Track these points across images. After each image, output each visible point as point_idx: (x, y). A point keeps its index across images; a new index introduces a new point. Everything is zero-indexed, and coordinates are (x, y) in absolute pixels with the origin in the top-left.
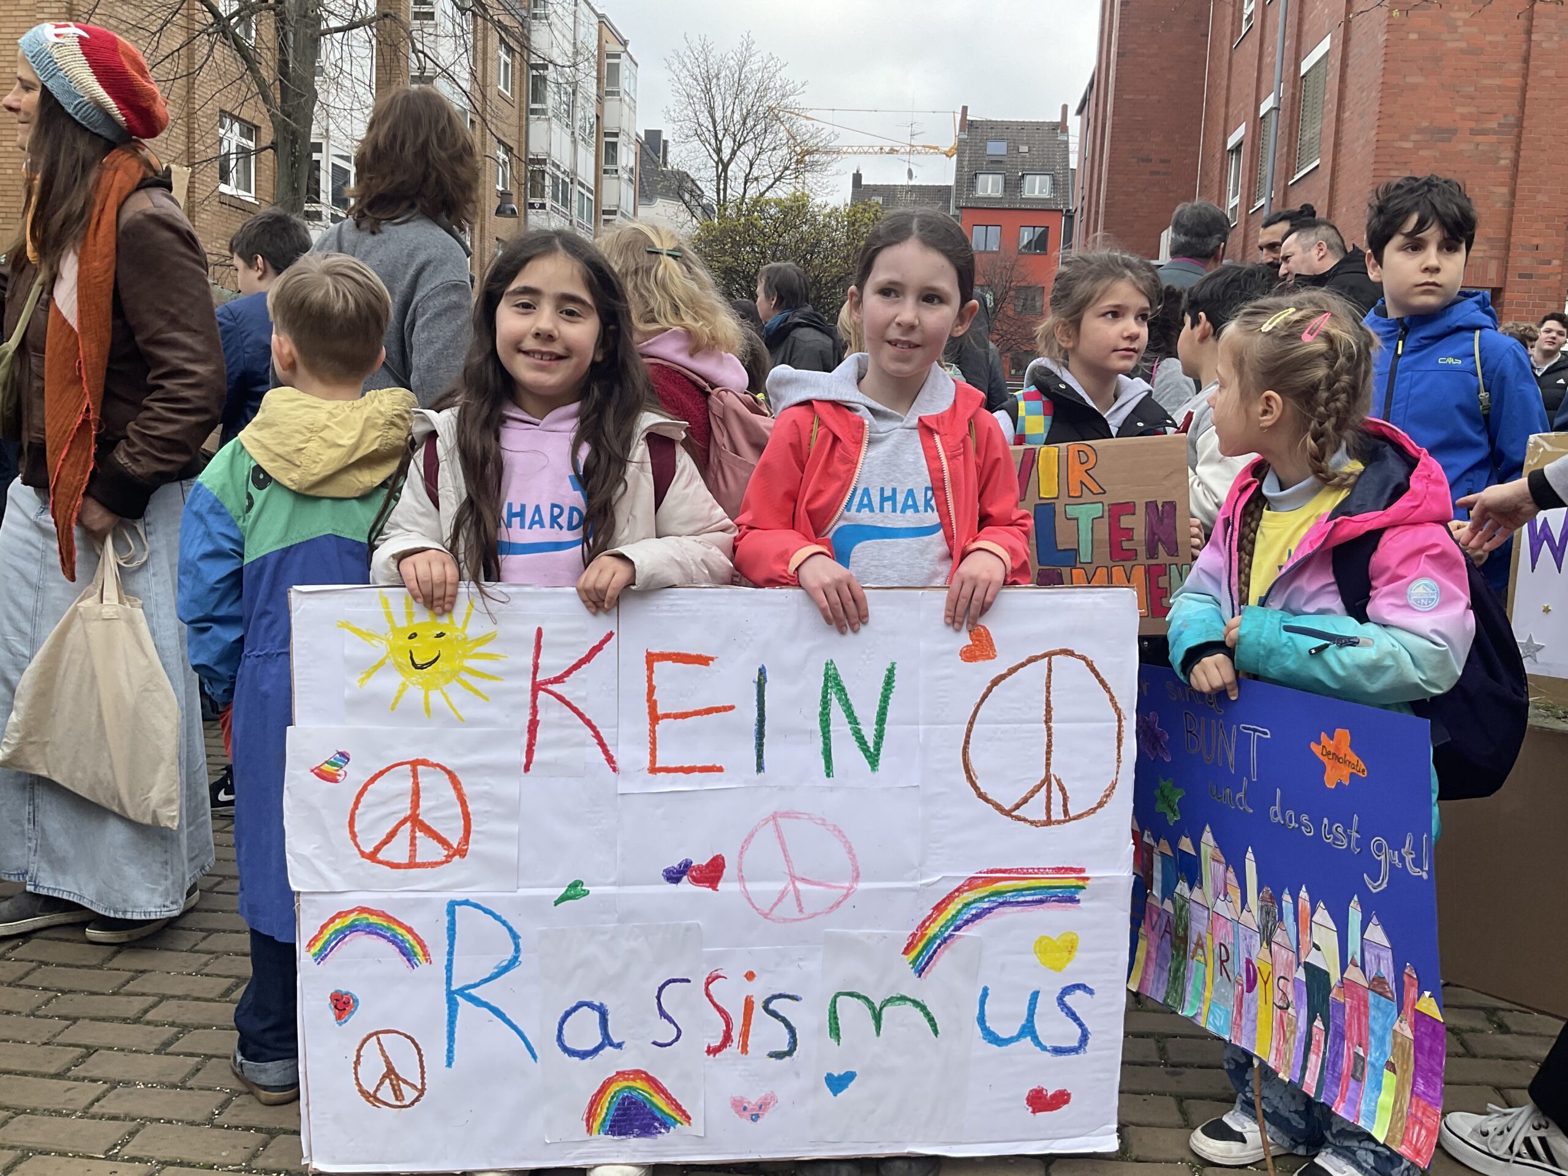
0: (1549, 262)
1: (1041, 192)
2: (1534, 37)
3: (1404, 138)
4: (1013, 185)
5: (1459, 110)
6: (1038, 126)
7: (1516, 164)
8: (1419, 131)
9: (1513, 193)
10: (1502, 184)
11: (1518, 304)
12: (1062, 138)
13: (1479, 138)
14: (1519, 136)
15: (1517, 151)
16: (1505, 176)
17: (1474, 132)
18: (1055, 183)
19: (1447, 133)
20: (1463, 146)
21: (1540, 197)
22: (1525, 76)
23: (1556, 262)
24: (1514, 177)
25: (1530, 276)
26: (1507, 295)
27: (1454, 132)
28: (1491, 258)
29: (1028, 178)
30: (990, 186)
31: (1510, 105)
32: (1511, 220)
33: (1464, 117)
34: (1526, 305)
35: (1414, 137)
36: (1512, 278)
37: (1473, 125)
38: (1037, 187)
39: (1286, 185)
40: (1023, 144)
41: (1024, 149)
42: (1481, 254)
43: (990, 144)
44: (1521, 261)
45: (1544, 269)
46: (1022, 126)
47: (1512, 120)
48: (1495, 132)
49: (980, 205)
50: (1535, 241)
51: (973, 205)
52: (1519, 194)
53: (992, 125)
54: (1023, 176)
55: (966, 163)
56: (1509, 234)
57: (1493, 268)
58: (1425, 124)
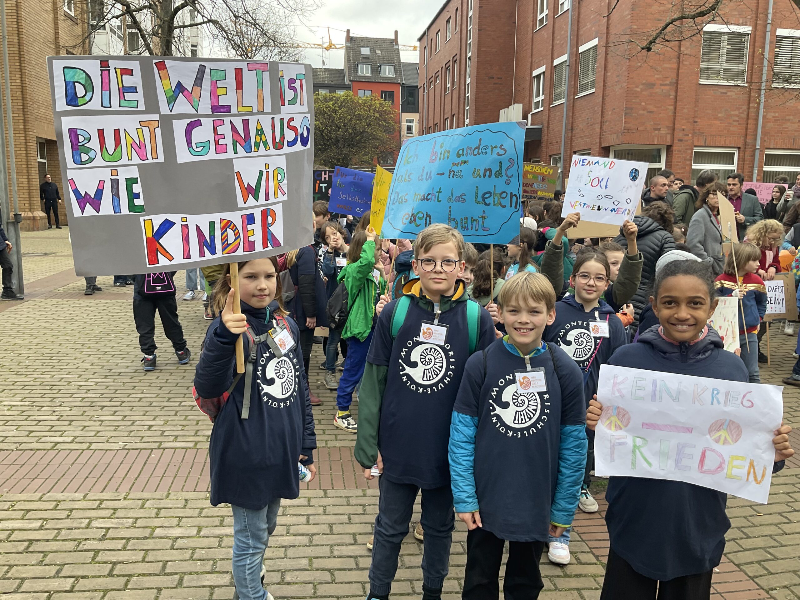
0: (688, 135)
1: (389, 74)
2: (682, 49)
3: (637, 87)
4: (376, 70)
5: (656, 76)
6: (384, 41)
7: (676, 97)
8: (643, 84)
9: (675, 108)
10: (672, 105)
11: (678, 151)
12: (396, 47)
13: (662, 87)
14: (677, 87)
15: (676, 92)
16: (672, 102)
17: (661, 85)
18: (395, 70)
19: (652, 85)
20: (657, 90)
21: (685, 111)
22: (679, 64)
23: (690, 135)
24: (676, 102)
25: (681, 141)
26: (675, 148)
27: (654, 85)
28: (668, 133)
29: (382, 67)
30: (365, 71)
31: (674, 75)
32: (675, 119)
33: (657, 79)
34: (680, 151)
35: (641, 87)
36: (676, 141)
37: (661, 82)
38: (387, 72)
39: (574, 98)
40: (378, 49)
41: (379, 52)
42: (664, 132)
43: (362, 49)
44: (679, 134)
45: (686, 138)
46: (376, 40)
47: (674, 81)
48: (668, 85)
49: (361, 80)
50: (683, 127)
51: (358, 80)
52: (677, 109)
53: (363, 40)
54: (380, 66)
55: (351, 58)
56: (674, 124)
57: (669, 137)
58: (644, 81)
